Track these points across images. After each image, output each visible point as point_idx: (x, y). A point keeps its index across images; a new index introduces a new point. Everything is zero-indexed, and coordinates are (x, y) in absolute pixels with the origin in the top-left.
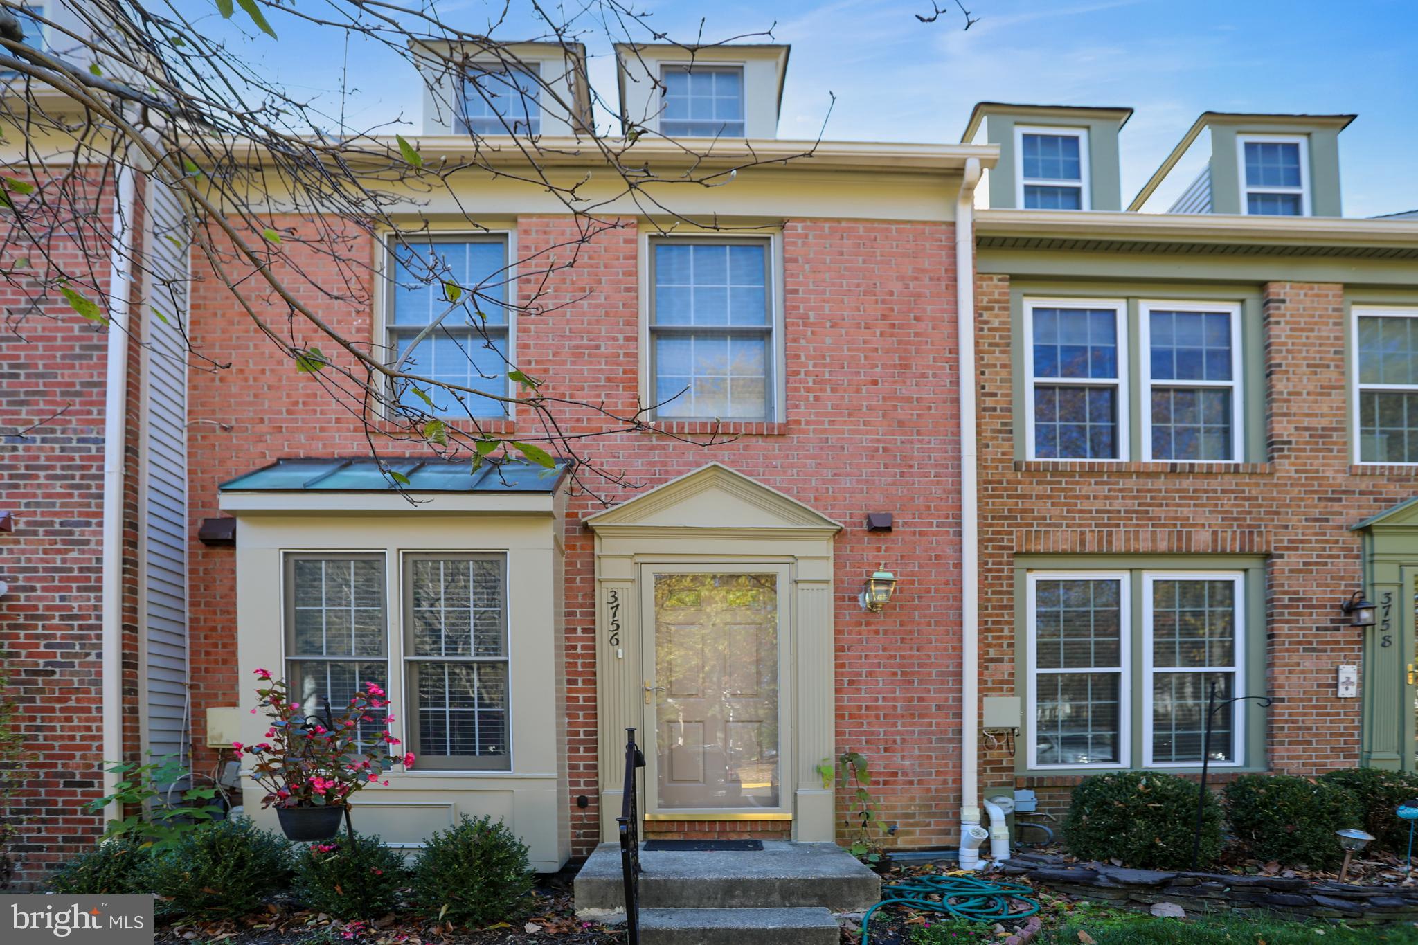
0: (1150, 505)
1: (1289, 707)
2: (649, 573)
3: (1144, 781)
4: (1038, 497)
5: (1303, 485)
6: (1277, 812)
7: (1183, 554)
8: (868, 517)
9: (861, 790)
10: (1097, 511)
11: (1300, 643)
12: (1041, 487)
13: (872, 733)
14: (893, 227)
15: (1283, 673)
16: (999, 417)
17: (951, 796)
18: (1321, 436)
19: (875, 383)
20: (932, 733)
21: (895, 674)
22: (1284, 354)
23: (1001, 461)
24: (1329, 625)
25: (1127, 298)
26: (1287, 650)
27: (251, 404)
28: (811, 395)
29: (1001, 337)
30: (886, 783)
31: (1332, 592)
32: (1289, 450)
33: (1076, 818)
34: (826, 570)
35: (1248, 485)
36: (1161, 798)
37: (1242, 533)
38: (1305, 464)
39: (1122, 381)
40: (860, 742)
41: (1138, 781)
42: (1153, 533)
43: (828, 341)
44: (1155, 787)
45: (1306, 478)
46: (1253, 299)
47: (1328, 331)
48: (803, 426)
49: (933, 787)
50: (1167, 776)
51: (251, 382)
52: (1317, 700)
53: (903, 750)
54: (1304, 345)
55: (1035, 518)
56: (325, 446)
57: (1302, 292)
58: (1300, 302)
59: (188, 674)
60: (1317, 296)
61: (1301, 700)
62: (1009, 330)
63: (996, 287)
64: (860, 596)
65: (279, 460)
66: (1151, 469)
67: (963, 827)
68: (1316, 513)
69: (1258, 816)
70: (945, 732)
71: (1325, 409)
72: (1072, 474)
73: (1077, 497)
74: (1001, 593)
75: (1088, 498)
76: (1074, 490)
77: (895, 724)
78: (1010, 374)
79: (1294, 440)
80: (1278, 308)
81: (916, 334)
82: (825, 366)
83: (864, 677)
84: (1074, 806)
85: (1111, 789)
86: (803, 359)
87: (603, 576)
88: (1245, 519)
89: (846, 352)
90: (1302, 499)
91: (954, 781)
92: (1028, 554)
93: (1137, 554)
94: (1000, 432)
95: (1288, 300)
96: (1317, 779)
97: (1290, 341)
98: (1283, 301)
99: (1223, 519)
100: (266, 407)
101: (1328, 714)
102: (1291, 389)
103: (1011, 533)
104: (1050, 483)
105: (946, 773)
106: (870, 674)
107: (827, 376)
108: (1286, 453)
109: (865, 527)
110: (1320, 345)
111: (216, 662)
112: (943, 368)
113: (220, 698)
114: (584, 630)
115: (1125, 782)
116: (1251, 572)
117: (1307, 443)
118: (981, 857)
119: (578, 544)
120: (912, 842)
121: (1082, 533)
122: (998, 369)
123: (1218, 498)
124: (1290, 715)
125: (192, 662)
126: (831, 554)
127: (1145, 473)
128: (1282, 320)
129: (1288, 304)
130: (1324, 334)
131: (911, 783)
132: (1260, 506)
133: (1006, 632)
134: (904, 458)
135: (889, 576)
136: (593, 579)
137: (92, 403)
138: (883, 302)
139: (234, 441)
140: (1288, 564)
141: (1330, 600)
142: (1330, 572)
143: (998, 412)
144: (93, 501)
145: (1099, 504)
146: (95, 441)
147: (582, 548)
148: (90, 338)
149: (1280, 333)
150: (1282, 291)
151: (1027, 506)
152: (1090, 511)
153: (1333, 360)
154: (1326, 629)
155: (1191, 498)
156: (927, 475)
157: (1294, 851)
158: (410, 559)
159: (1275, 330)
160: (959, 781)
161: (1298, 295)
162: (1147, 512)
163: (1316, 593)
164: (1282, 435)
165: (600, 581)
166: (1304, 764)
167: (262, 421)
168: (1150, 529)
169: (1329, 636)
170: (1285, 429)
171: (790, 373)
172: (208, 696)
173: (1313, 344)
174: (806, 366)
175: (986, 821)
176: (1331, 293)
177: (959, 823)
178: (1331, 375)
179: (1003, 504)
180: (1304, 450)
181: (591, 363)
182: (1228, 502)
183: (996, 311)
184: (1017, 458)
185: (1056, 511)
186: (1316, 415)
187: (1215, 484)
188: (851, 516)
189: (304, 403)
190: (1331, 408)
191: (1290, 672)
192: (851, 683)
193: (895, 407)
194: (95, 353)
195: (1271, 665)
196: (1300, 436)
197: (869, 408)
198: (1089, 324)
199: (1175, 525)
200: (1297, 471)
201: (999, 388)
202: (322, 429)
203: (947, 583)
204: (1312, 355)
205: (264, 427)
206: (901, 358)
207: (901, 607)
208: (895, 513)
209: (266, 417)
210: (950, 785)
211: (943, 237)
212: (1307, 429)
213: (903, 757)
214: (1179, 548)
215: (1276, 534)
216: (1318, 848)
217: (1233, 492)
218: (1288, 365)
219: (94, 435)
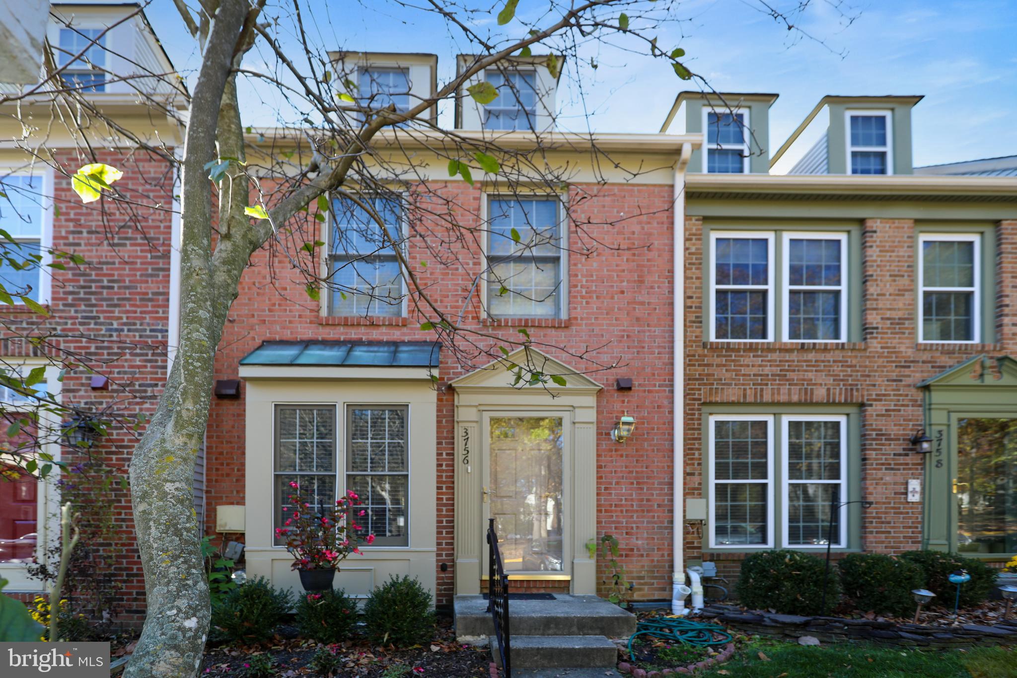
0: (787, 371)
1: (876, 508)
2: (486, 416)
3: (789, 556)
4: (718, 366)
5: (886, 357)
6: (873, 578)
7: (808, 404)
8: (618, 381)
9: (612, 560)
10: (754, 375)
11: (883, 464)
12: (719, 359)
13: (619, 522)
14: (636, 188)
15: (872, 484)
16: (694, 312)
17: (667, 565)
18: (898, 324)
19: (622, 292)
20: (655, 523)
21: (632, 483)
22: (875, 268)
23: (695, 341)
24: (902, 452)
25: (776, 231)
26: (875, 469)
27: (246, 305)
28: (584, 301)
29: (696, 259)
30: (627, 556)
31: (904, 429)
32: (877, 333)
33: (746, 581)
34: (592, 415)
35: (850, 357)
36: (800, 567)
37: (846, 389)
38: (887, 343)
39: (770, 287)
40: (611, 528)
41: (785, 557)
42: (789, 390)
43: (595, 265)
44: (796, 560)
45: (888, 352)
46: (855, 230)
47: (903, 252)
48: (579, 321)
49: (656, 559)
50: (803, 554)
51: (246, 290)
52: (895, 503)
53: (637, 533)
54: (888, 261)
55: (715, 380)
56: (292, 333)
57: (888, 225)
58: (886, 232)
59: (205, 483)
60: (898, 228)
61: (884, 503)
62: (701, 254)
63: (694, 225)
64: (612, 432)
65: (263, 342)
66: (789, 347)
67: (675, 586)
68: (894, 375)
69: (861, 581)
70: (662, 522)
71: (901, 305)
72: (738, 350)
73: (741, 366)
74: (694, 429)
75: (748, 366)
76: (739, 361)
77: (632, 517)
78: (701, 283)
79: (880, 326)
80: (872, 237)
81: (648, 260)
82: (592, 281)
83: (614, 486)
84: (743, 573)
85: (767, 561)
86: (580, 277)
87: (460, 419)
88: (848, 380)
89: (605, 272)
90: (885, 367)
91: (669, 555)
92: (711, 403)
93: (779, 404)
94: (694, 322)
95: (878, 230)
96: (897, 556)
97: (879, 259)
98: (875, 232)
99: (834, 380)
100: (256, 306)
101: (901, 513)
102: (879, 292)
103: (700, 389)
104: (725, 356)
105: (663, 549)
106: (617, 483)
107: (594, 288)
108: (875, 335)
109: (615, 387)
110: (899, 261)
111: (222, 475)
112: (664, 282)
113: (224, 499)
114: (447, 454)
115: (777, 556)
116: (852, 416)
117: (889, 328)
118: (686, 606)
119: (444, 398)
120: (643, 595)
121: (745, 390)
122: (694, 280)
123: (831, 366)
124: (877, 513)
125: (207, 475)
126: (595, 405)
127: (785, 349)
128: (874, 244)
129: (878, 234)
130: (901, 254)
131: (642, 556)
132: (858, 371)
133: (697, 456)
134: (639, 342)
135: (630, 419)
136: (453, 421)
137: (159, 306)
138: (629, 239)
139: (236, 329)
140: (875, 410)
141: (903, 435)
142: (902, 416)
143: (694, 309)
144: (159, 371)
145: (755, 370)
146: (161, 331)
147: (447, 400)
148: (158, 263)
149: (873, 253)
150: (875, 225)
151: (710, 372)
152: (750, 375)
153: (906, 271)
154: (900, 455)
155: (814, 366)
156: (653, 353)
157: (884, 604)
158: (351, 408)
159: (869, 252)
160: (671, 555)
161: (885, 227)
162: (785, 375)
163: (893, 431)
164: (872, 323)
165: (458, 422)
166: (886, 547)
167: (253, 316)
168: (788, 387)
169: (901, 460)
170: (875, 319)
171: (572, 286)
172: (216, 498)
173: (894, 261)
174: (581, 281)
175: (688, 582)
176: (906, 226)
177: (672, 583)
178: (904, 282)
179: (696, 370)
180: (886, 333)
181: (453, 280)
182: (837, 369)
183: (694, 241)
184: (704, 340)
185: (728, 375)
186: (894, 309)
187: (829, 356)
188: (607, 379)
189: (279, 305)
190: (905, 304)
191: (877, 484)
192: (606, 489)
193: (634, 309)
194: (161, 273)
195: (864, 479)
196: (884, 324)
197: (619, 309)
198: (751, 248)
199: (803, 385)
200: (882, 348)
201: (694, 293)
202: (290, 322)
203: (664, 424)
204: (892, 268)
205: (255, 320)
206: (638, 276)
207: (637, 439)
208: (633, 378)
209: (256, 314)
210: (666, 558)
211: (666, 195)
212: (888, 319)
213: (637, 539)
214: (806, 400)
215: (868, 390)
216: (899, 603)
217: (840, 361)
218: (877, 275)
219: (160, 327)
